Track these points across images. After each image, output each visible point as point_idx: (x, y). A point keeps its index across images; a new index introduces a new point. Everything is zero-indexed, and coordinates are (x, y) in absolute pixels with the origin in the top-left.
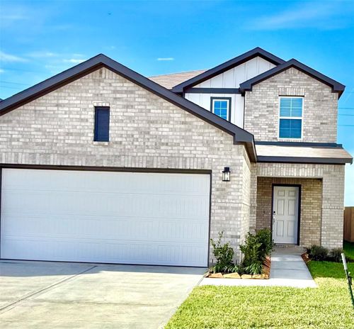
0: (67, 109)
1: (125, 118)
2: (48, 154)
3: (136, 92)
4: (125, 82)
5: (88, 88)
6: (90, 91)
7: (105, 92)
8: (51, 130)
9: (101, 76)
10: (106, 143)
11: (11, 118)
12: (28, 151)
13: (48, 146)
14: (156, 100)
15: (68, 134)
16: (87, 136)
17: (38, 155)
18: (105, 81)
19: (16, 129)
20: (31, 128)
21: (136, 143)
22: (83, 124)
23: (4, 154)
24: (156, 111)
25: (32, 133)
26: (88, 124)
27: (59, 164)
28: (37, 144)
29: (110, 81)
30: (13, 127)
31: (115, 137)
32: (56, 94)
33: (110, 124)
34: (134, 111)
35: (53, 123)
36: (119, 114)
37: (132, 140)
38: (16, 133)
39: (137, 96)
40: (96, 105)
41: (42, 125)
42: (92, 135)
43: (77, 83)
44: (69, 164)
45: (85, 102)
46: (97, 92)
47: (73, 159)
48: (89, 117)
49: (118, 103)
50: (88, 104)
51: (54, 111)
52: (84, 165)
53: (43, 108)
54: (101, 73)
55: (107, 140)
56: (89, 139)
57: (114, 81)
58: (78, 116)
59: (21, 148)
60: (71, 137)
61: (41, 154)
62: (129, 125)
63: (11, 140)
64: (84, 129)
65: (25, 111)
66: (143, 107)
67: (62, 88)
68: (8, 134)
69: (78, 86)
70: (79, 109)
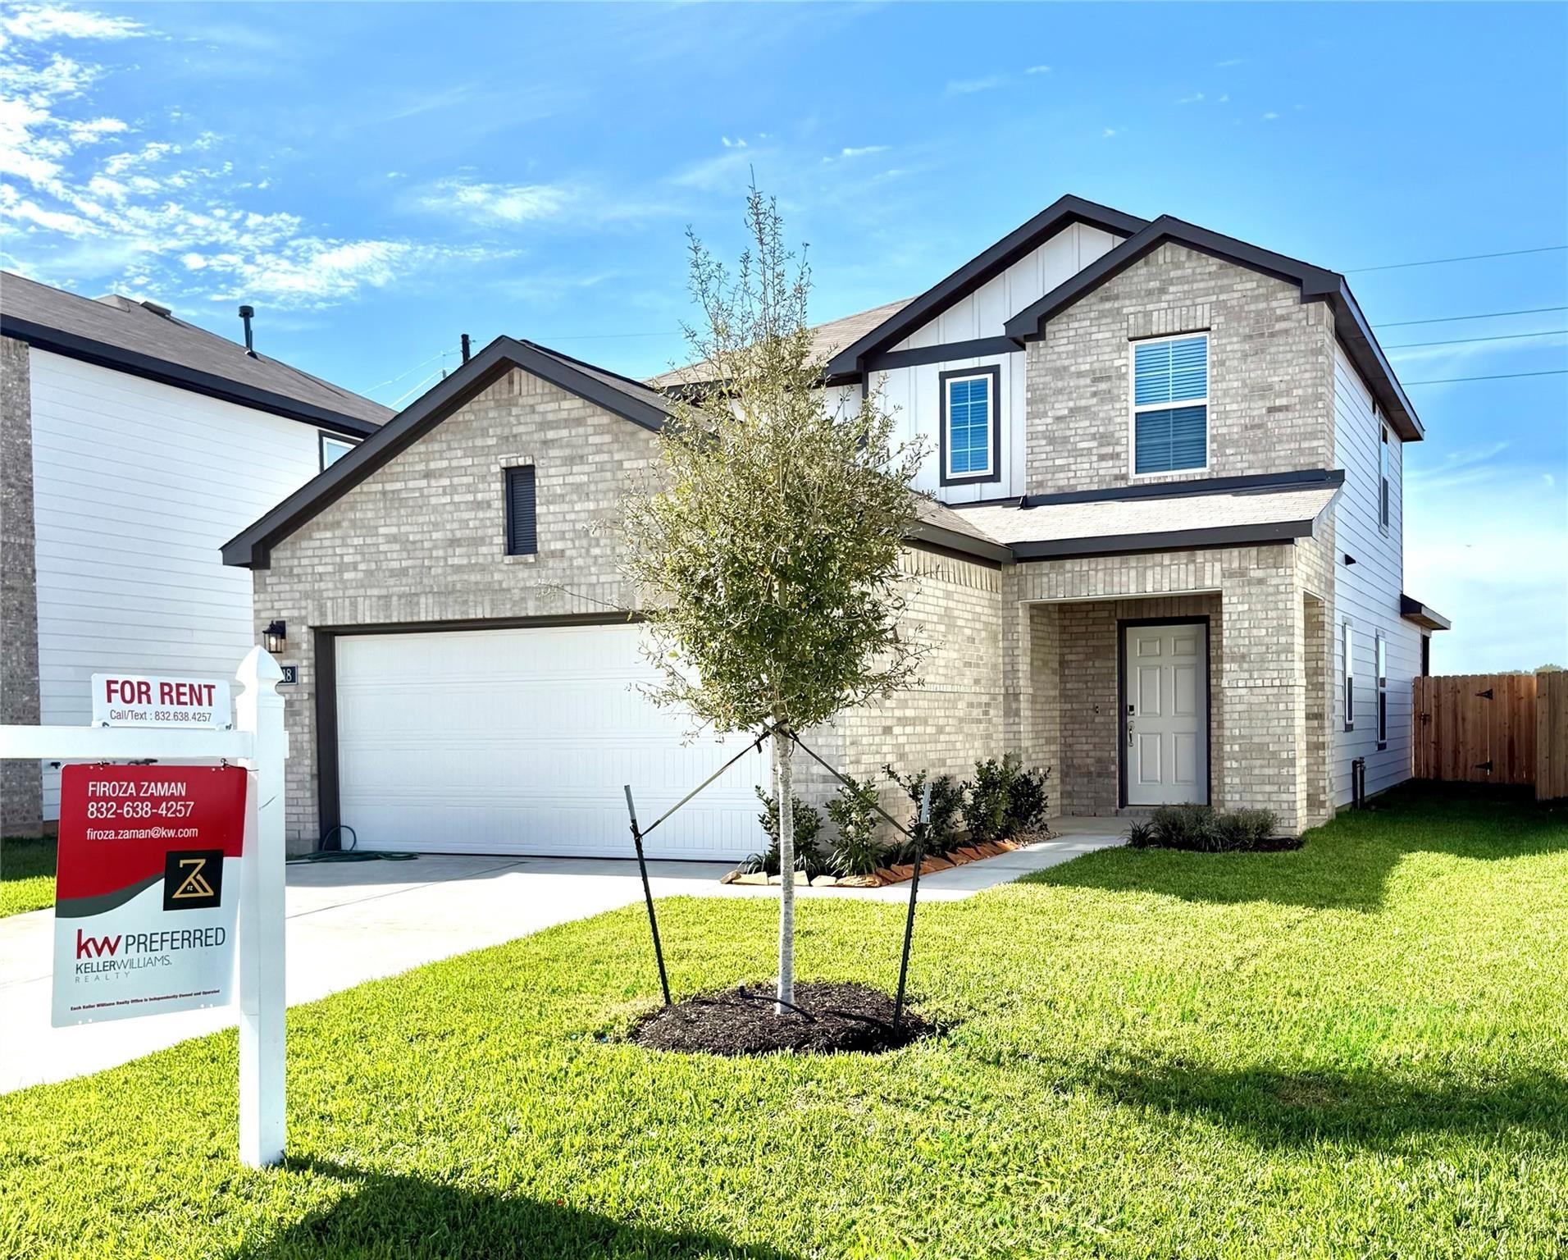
0: (446, 482)
1: (568, 488)
2: (416, 595)
3: (590, 421)
4: (565, 399)
5: (485, 423)
6: (491, 431)
7: (521, 429)
8: (418, 537)
9: (511, 391)
10: (531, 558)
11: (338, 516)
12: (376, 592)
13: (413, 577)
14: (633, 434)
15: (454, 542)
16: (491, 544)
17: (395, 599)
18: (521, 401)
19: (349, 541)
20: (377, 535)
21: (596, 551)
22: (481, 515)
23: (329, 604)
24: (635, 464)
25: (382, 548)
26: (491, 514)
27: (437, 618)
28: (393, 573)
29: (531, 401)
30: (343, 538)
31: (549, 541)
32: (422, 448)
33: (538, 510)
34: (586, 468)
35: (421, 519)
36: (554, 481)
37: (585, 542)
38: (351, 550)
39: (590, 430)
40: (504, 464)
41: (398, 526)
42: (500, 540)
43: (464, 414)
44: (458, 617)
45: (482, 460)
46: (506, 431)
47: (465, 602)
48: (494, 495)
49: (553, 453)
50: (488, 466)
51: (421, 489)
52: (488, 616)
53: (399, 486)
54: (511, 382)
55: (533, 550)
56: (496, 549)
57: (538, 399)
58: (470, 497)
59: (362, 586)
60: (458, 551)
61: (400, 597)
62: (578, 507)
63: (342, 568)
64: (485, 527)
65: (364, 498)
66: (605, 457)
67: (434, 430)
68: (336, 555)
69: (465, 422)
70: (470, 479)
